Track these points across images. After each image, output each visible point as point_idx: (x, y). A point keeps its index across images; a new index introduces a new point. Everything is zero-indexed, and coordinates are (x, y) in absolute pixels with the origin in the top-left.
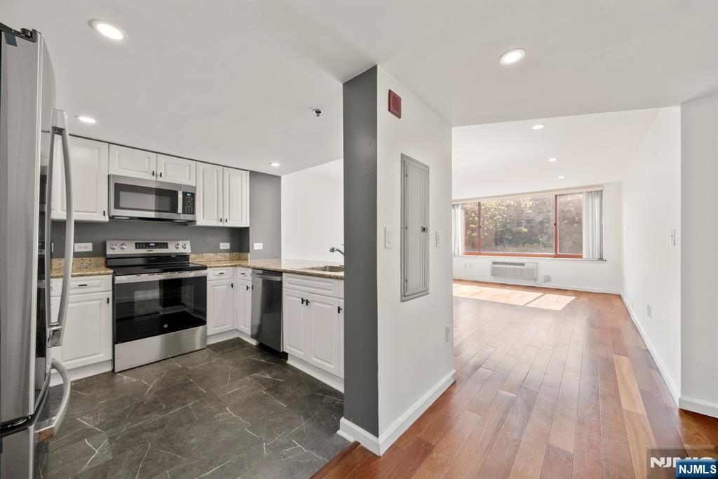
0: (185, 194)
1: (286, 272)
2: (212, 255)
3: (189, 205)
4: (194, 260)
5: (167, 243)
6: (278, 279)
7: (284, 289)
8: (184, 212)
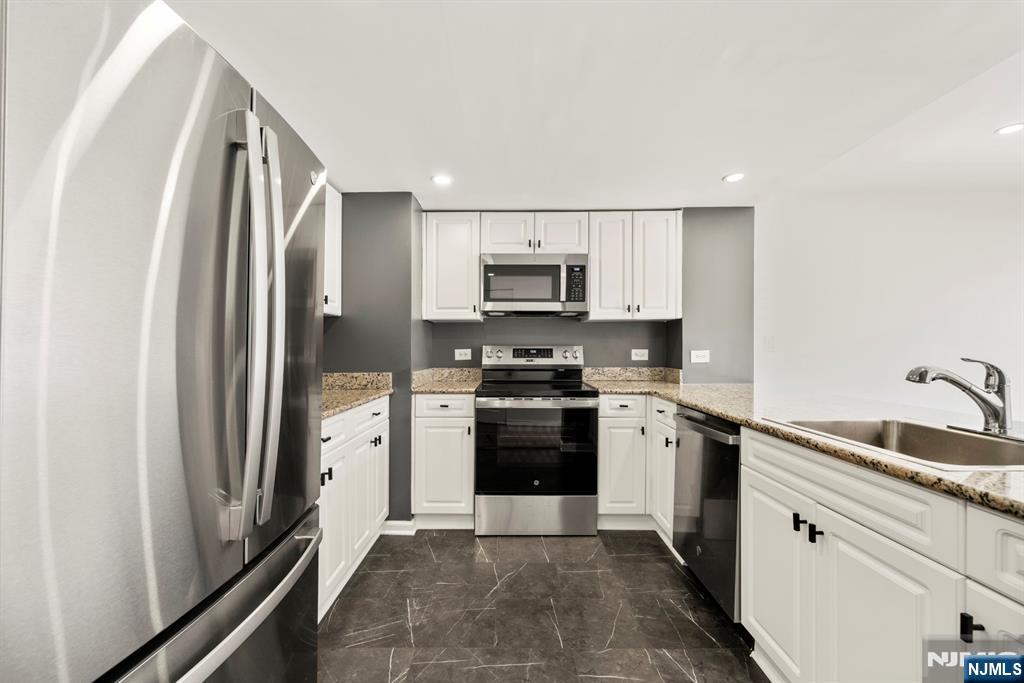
0: (570, 269)
1: (749, 425)
2: (617, 369)
3: (577, 286)
4: (590, 377)
5: (551, 350)
6: (731, 440)
7: (743, 469)
8: (569, 299)
